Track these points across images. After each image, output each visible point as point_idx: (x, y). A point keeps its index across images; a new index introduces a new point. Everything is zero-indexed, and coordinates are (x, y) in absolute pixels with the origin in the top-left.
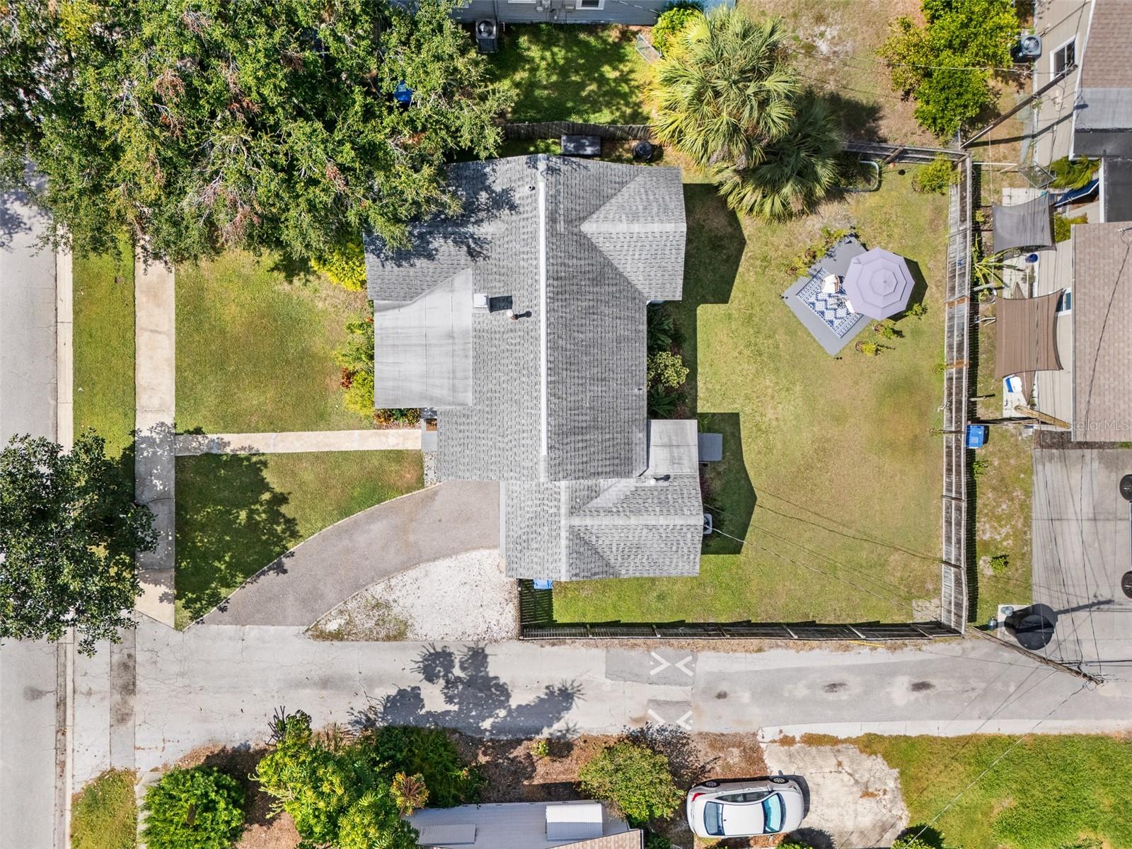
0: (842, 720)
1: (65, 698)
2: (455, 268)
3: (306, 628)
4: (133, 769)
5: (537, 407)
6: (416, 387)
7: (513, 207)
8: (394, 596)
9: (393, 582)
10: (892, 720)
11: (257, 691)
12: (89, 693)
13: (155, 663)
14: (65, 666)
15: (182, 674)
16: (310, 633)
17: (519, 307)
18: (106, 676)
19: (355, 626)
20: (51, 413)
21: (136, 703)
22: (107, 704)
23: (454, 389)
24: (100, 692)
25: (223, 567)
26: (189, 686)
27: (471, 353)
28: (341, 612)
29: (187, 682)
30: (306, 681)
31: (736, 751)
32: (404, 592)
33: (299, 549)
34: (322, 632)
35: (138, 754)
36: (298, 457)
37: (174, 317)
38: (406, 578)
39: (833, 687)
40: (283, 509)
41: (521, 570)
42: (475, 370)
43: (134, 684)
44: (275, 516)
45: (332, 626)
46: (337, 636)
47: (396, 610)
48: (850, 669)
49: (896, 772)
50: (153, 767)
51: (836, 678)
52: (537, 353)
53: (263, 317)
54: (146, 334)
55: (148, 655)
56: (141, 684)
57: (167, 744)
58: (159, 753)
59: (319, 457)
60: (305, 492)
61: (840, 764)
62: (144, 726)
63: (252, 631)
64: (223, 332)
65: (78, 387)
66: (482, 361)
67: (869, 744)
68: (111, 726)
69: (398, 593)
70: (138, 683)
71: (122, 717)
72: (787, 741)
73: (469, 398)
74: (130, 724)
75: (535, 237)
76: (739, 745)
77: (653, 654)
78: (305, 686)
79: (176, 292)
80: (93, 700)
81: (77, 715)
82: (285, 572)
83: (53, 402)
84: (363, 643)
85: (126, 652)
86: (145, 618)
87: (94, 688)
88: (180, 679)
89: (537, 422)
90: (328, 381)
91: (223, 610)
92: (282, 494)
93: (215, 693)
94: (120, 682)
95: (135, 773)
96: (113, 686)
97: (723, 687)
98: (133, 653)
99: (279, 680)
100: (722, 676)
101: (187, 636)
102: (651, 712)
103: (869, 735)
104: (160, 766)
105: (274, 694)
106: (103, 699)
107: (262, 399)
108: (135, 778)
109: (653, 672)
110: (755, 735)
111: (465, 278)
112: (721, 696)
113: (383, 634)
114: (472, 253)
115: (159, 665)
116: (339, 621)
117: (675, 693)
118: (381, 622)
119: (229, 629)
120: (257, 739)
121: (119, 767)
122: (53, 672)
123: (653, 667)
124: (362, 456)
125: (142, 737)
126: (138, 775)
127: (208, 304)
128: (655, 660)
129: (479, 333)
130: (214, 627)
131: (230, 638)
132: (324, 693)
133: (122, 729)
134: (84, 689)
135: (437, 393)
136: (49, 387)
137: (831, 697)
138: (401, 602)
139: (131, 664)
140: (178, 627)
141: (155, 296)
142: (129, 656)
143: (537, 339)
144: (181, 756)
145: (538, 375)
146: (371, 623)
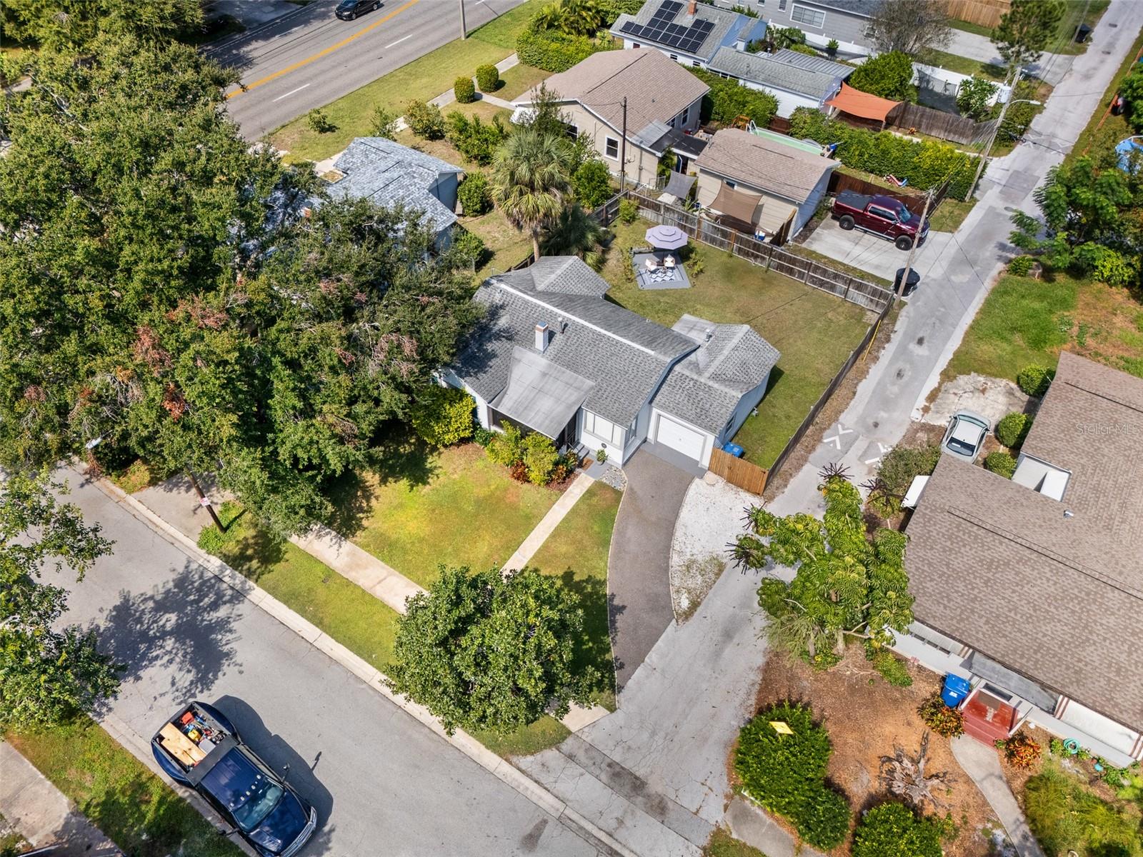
0: (925, 381)
1: (611, 848)
2: (509, 352)
3: (674, 621)
4: (714, 829)
5: (622, 345)
6: (560, 408)
7: (502, 307)
8: (688, 554)
9: (677, 548)
10: (936, 361)
11: (704, 686)
12: (620, 822)
13: (629, 748)
14: (582, 828)
15: (653, 733)
16: (680, 621)
17: (558, 329)
18: (614, 797)
19: (695, 589)
20: (371, 692)
21: (655, 787)
22: (640, 813)
23: (578, 389)
24: (625, 812)
25: (591, 644)
26: (667, 734)
27: (563, 369)
28: (678, 592)
29: (662, 734)
30: (718, 647)
31: (919, 435)
32: (689, 546)
33: (611, 587)
34: (685, 613)
35: (703, 814)
36: (545, 547)
37: (382, 564)
38: (680, 540)
39: (899, 375)
40: (576, 578)
41: (719, 423)
42: (575, 372)
43: (637, 778)
44: (578, 587)
45: (685, 603)
46: (695, 605)
47: (700, 558)
48: (891, 363)
49: (972, 373)
50: (722, 808)
51: (894, 371)
52: (591, 330)
53: (434, 510)
54: (378, 587)
55: (619, 749)
56: (640, 772)
57: (708, 783)
58: (712, 795)
59: (556, 534)
60: (573, 557)
61: (955, 394)
62: (680, 793)
63: (652, 657)
64: (421, 540)
65: (371, 656)
66: (573, 365)
67: (947, 376)
68: (663, 822)
69: (688, 550)
70: (637, 774)
71: (659, 808)
72: (926, 410)
73: (590, 383)
74: (670, 805)
75: (527, 302)
76: (916, 431)
77: (825, 441)
78: (722, 650)
79: (368, 551)
80: (628, 823)
81: (633, 847)
82: (624, 607)
83: (364, 686)
84: (711, 592)
85: (604, 766)
86: (586, 730)
87: (618, 814)
88: (656, 738)
89: (632, 348)
90: (507, 501)
91: (622, 666)
92: (565, 573)
93: (686, 718)
94: (627, 788)
95: (719, 829)
96: (628, 797)
97: (870, 421)
98: (609, 761)
99: (705, 665)
100: (862, 420)
101: (624, 708)
102: (867, 462)
103: (941, 374)
104: (725, 801)
105: (714, 675)
106: (633, 813)
107: (486, 543)
108: (724, 831)
109: (839, 447)
110: (913, 422)
111: (518, 351)
112: (876, 425)
113: (713, 577)
114: (510, 339)
115: (634, 747)
116: (684, 597)
117: (861, 445)
118: (702, 572)
119: (639, 672)
120: (746, 709)
121: (705, 842)
122: (580, 842)
123: (835, 446)
124: (574, 511)
125: (689, 800)
126: (723, 827)
127: (394, 537)
128: (830, 442)
129: (556, 359)
130: (630, 683)
131: (647, 677)
132: (735, 640)
133: (671, 816)
134: (613, 823)
135: (573, 398)
136: (352, 681)
137: (905, 379)
138: (695, 551)
139: (618, 769)
140: (612, 708)
141: (358, 565)
142: (609, 765)
143: (583, 326)
144: (725, 778)
145: (604, 336)
146: (699, 579)
